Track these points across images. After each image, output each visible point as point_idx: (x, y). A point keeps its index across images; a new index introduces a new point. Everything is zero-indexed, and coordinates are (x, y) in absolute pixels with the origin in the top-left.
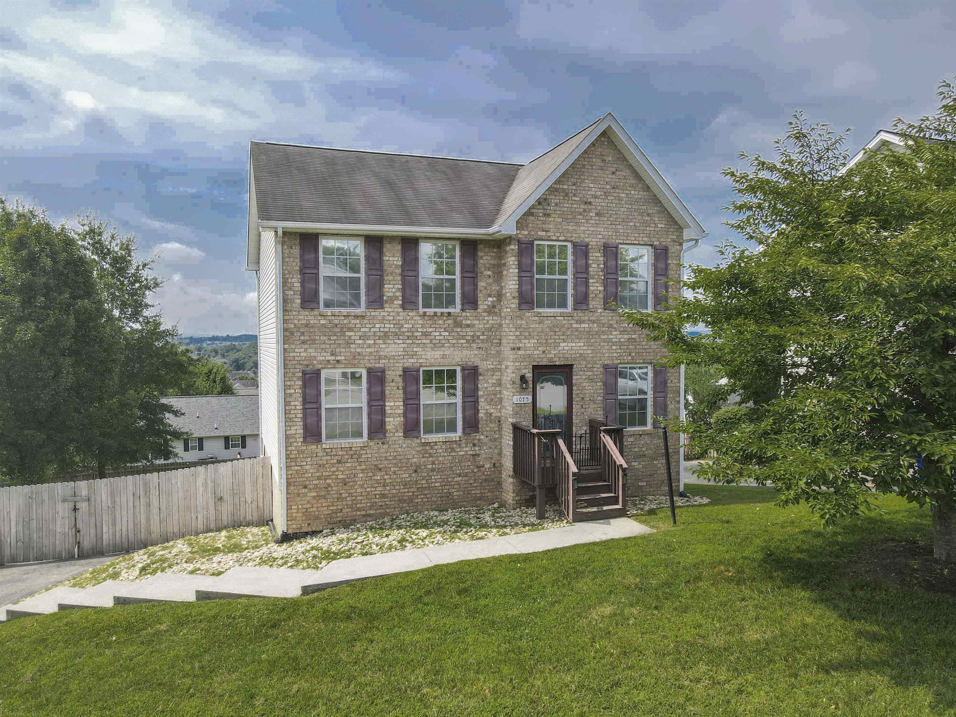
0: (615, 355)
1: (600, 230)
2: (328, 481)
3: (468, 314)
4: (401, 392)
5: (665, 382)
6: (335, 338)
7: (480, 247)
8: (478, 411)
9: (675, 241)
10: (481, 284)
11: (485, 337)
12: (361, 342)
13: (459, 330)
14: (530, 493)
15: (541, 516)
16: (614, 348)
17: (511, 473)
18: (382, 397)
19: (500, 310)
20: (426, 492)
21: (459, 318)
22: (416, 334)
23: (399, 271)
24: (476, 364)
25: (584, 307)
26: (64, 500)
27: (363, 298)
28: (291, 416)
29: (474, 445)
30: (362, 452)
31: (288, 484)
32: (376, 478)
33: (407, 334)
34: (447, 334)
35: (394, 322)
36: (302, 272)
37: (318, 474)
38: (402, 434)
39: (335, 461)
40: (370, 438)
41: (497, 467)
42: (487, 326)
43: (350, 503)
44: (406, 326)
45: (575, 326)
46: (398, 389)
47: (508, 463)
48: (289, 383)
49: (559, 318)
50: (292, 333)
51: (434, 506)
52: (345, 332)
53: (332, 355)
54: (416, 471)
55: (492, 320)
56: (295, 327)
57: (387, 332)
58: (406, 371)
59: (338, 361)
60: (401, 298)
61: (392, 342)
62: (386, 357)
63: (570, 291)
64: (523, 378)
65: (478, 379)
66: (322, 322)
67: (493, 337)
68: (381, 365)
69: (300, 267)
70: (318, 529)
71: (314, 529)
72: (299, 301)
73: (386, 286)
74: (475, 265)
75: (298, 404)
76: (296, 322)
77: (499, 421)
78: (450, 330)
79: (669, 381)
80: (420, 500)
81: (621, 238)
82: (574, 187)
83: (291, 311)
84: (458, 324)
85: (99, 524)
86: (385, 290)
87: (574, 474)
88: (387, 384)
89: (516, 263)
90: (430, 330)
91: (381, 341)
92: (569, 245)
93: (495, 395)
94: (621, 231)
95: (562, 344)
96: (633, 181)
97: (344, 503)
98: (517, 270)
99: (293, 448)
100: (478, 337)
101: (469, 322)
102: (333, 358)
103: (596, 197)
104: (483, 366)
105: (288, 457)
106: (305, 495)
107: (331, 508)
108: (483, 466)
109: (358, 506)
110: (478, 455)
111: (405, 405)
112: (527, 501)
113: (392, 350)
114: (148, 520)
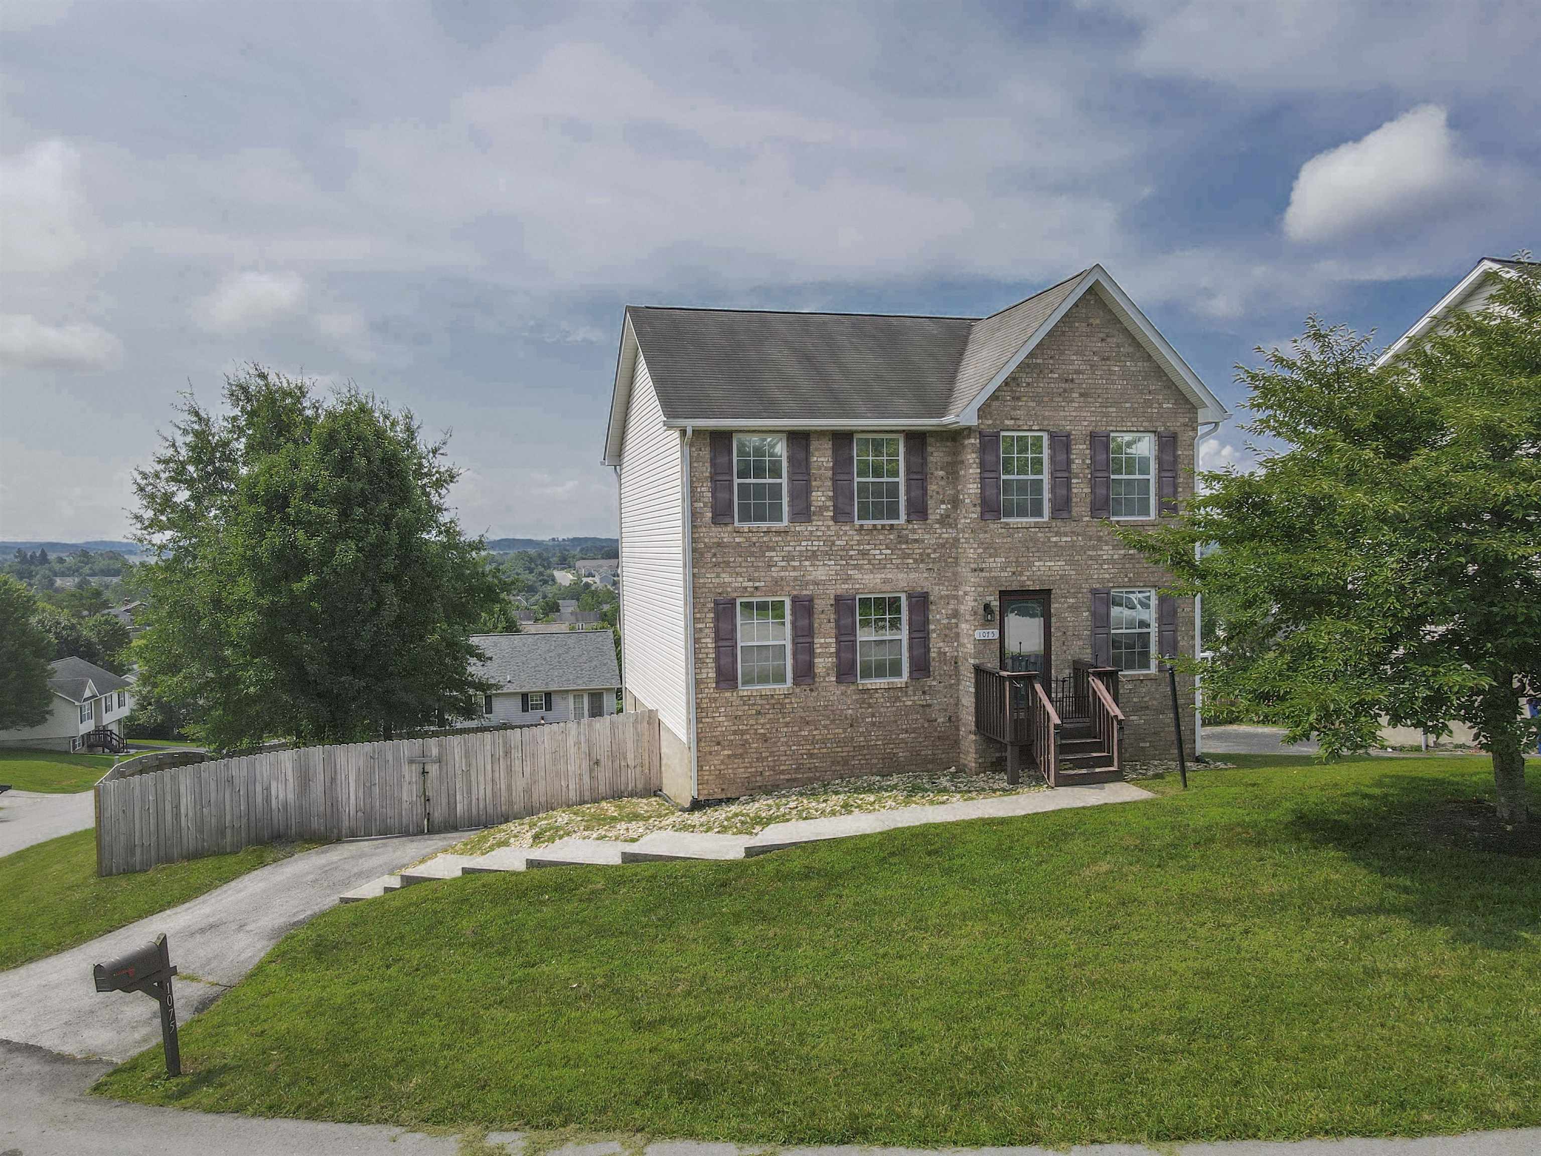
0: (1107, 576)
1: (1085, 414)
2: (745, 737)
3: (916, 527)
4: (833, 625)
5: (1175, 612)
6: (753, 559)
7: (930, 440)
8: (929, 649)
9: (1187, 425)
10: (932, 488)
11: (938, 555)
12: (784, 564)
13: (904, 546)
14: (998, 755)
15: (1014, 780)
16: (1106, 566)
17: (973, 728)
18: (810, 632)
19: (955, 520)
20: (865, 752)
21: (905, 532)
22: (852, 553)
23: (830, 473)
24: (925, 590)
25: (1065, 515)
26: (411, 762)
27: (785, 508)
28: (701, 656)
29: (924, 693)
30: (787, 701)
31: (699, 740)
32: (803, 733)
33: (839, 553)
34: (889, 552)
35: (824, 538)
36: (713, 479)
37: (733, 728)
38: (834, 679)
39: (754, 712)
40: (796, 683)
41: (953, 720)
42: (941, 541)
43: (771, 764)
44: (838, 543)
45: (1054, 539)
46: (829, 622)
47: (968, 717)
48: (698, 616)
49: (1033, 530)
50: (702, 554)
51: (874, 770)
52: (764, 552)
53: (749, 580)
54: (851, 726)
55: (948, 534)
56: (706, 546)
57: (814, 551)
58: (838, 599)
59: (756, 588)
60: (832, 508)
61: (821, 563)
62: (814, 583)
63: (1046, 495)
64: (987, 607)
65: (928, 608)
66: (737, 540)
67: (947, 555)
68: (807, 592)
69: (711, 473)
70: (733, 796)
71: (729, 796)
72: (710, 515)
73: (814, 494)
74: (924, 463)
75: (709, 642)
76: (706, 540)
77: (956, 663)
78: (892, 546)
79: (1179, 610)
80: (857, 762)
81: (1114, 424)
82: (1051, 361)
83: (701, 526)
84: (903, 540)
85: (451, 792)
86: (812, 498)
87: (1056, 727)
88: (816, 616)
89: (977, 461)
90: (868, 547)
91: (807, 563)
92: (1045, 436)
93: (950, 629)
94: (1114, 414)
95: (1037, 564)
96: (1131, 350)
97: (765, 764)
98: (979, 471)
99: (704, 695)
100: (928, 555)
101: (916, 537)
102: (751, 584)
103: (1078, 372)
104: (937, 591)
105: (698, 706)
106: (718, 753)
107: (749, 770)
108: (936, 720)
109: (781, 768)
110: (929, 706)
111: (838, 642)
112: (992, 763)
113: (820, 572)
114: (509, 788)
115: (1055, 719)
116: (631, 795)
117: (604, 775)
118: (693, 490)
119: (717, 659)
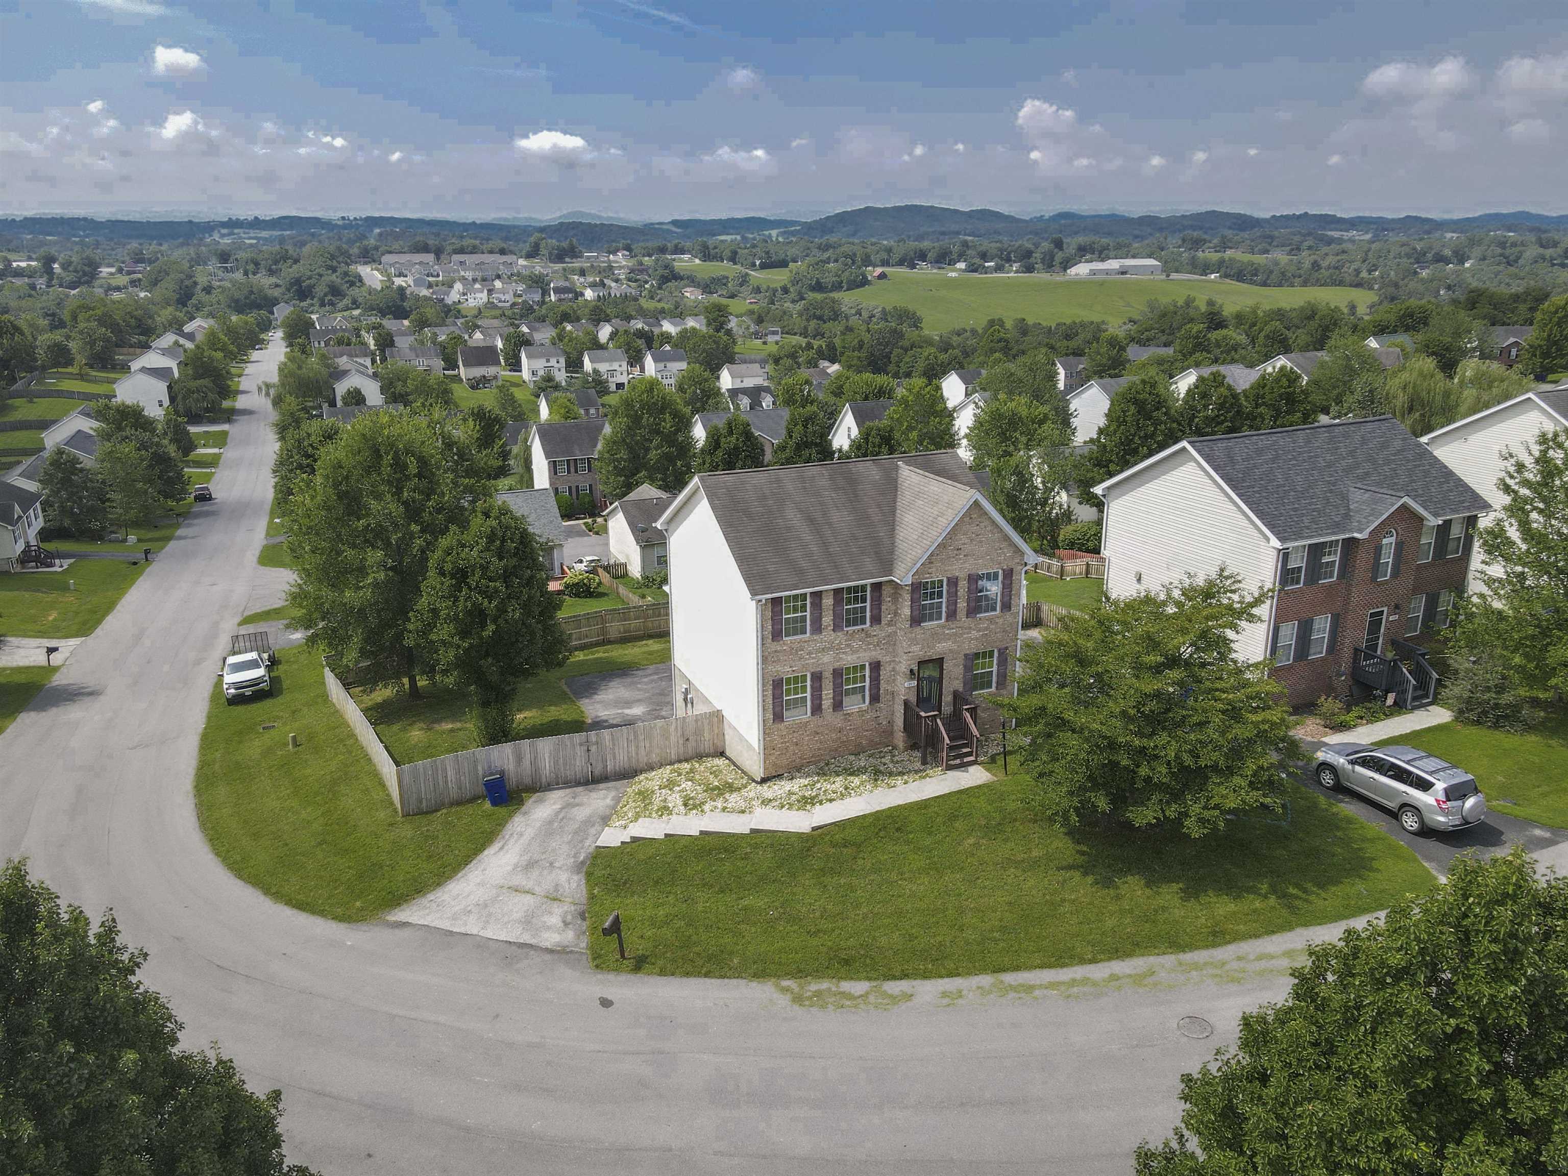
0: (973, 646)
1: (966, 566)
2: (787, 745)
3: (875, 628)
4: (832, 684)
5: (1006, 659)
6: (792, 656)
7: (884, 587)
8: (880, 688)
9: (1018, 563)
10: (883, 609)
11: (886, 641)
12: (808, 656)
13: (869, 639)
15: (924, 763)
16: (973, 642)
17: (902, 730)
18: (820, 689)
19: (896, 624)
20: (846, 744)
21: (869, 631)
22: (842, 646)
23: (832, 607)
24: (879, 659)
25: (953, 618)
26: (581, 745)
27: (808, 628)
28: (766, 708)
29: (877, 710)
30: (807, 724)
32: (816, 739)
33: (836, 647)
34: (861, 642)
35: (828, 641)
36: (772, 619)
37: (781, 741)
38: (832, 710)
39: (791, 731)
40: (812, 715)
41: (891, 723)
42: (887, 634)
43: (800, 756)
44: (835, 642)
45: (946, 631)
46: (830, 682)
47: (899, 721)
48: (765, 689)
49: (936, 628)
50: (767, 658)
51: (850, 753)
52: (798, 652)
53: (791, 667)
54: (840, 732)
55: (890, 630)
56: (769, 653)
57: (823, 648)
58: (835, 670)
59: (794, 670)
60: (833, 624)
61: (827, 654)
62: (823, 664)
63: (944, 609)
64: (911, 671)
65: (880, 669)
66: (785, 647)
67: (890, 642)
68: (819, 669)
69: (771, 616)
70: (781, 774)
71: (779, 774)
72: (770, 637)
73: (823, 619)
74: (880, 595)
75: (770, 700)
76: (769, 650)
77: (894, 697)
78: (862, 639)
80: (842, 749)
81: (981, 568)
83: (766, 644)
84: (868, 635)
85: (604, 759)
86: (823, 622)
87: (948, 744)
88: (823, 680)
89: (909, 597)
90: (851, 642)
91: (820, 655)
92: (945, 579)
93: (890, 677)
94: (981, 563)
95: (937, 645)
96: (992, 528)
97: (796, 756)
98: (910, 601)
99: (767, 727)
100: (881, 642)
101: (875, 633)
102: (791, 669)
103: (964, 544)
104: (885, 659)
105: (764, 733)
106: (774, 754)
107: (789, 760)
108: (881, 724)
109: (805, 757)
110: (879, 716)
111: (834, 691)
113: (826, 658)
114: (637, 754)
115: (947, 741)
116: (707, 756)
117: (692, 744)
118: (762, 626)
119: (773, 709)
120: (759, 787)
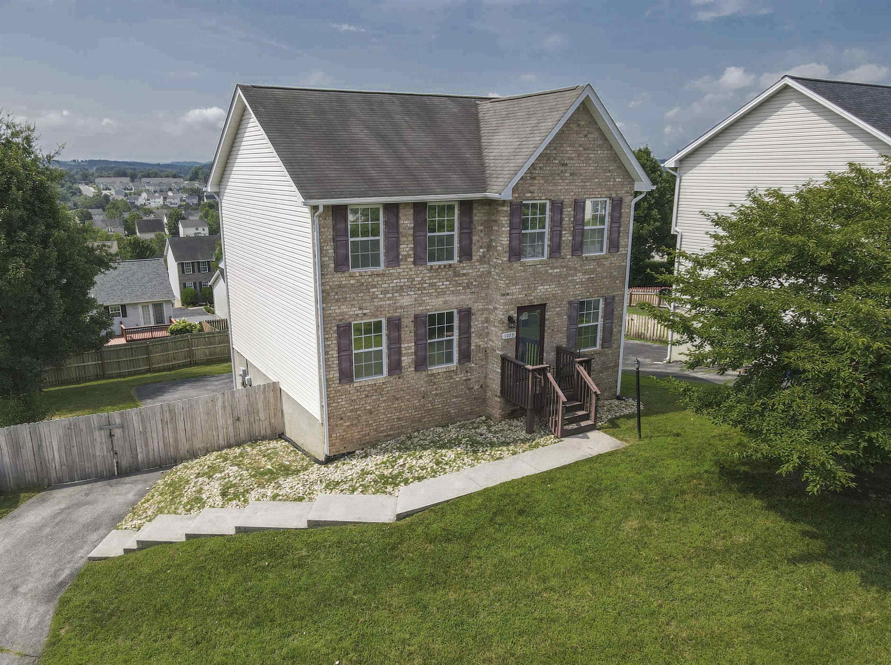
0: (578, 292)
1: (572, 187)
2: (358, 413)
3: (465, 265)
4: (413, 334)
5: (613, 311)
6: (362, 294)
7: (475, 205)
8: (471, 344)
9: (628, 193)
10: (475, 238)
11: (477, 283)
12: (382, 296)
13: (457, 279)
14: (512, 408)
15: (530, 431)
16: (577, 286)
17: (499, 394)
18: (399, 340)
19: (488, 259)
20: (432, 412)
21: (458, 269)
22: (425, 285)
23: (411, 232)
24: (469, 306)
25: (558, 255)
26: (101, 428)
27: (382, 258)
28: (329, 363)
29: (467, 372)
30: (384, 386)
31: (329, 418)
32: (394, 406)
33: (417, 286)
34: (448, 283)
35: (408, 277)
36: (334, 240)
37: (351, 408)
38: (414, 369)
39: (364, 396)
40: (390, 373)
41: (484, 387)
42: (479, 273)
43: (375, 427)
44: (416, 279)
45: (550, 271)
46: (411, 332)
47: (495, 384)
48: (327, 336)
49: (538, 266)
50: (328, 294)
51: (436, 423)
52: (369, 289)
53: (360, 309)
54: (424, 397)
55: (484, 269)
56: (331, 288)
57: (402, 286)
58: (416, 317)
59: (365, 314)
60: (413, 256)
61: (406, 294)
62: (401, 307)
63: (547, 242)
64: (510, 319)
65: (471, 318)
66: (352, 282)
67: (482, 283)
68: (397, 314)
69: (333, 235)
70: (351, 451)
71: (349, 451)
72: (332, 265)
73: (401, 246)
74: (471, 221)
75: (334, 353)
76: (331, 284)
77: (486, 351)
78: (450, 279)
79: (615, 310)
80: (427, 419)
81: (588, 193)
82: (555, 152)
83: (327, 274)
84: (457, 274)
85: (133, 447)
86: (400, 250)
87: (564, 403)
88: (402, 330)
89: (508, 222)
90: (435, 281)
91: (397, 294)
92: (548, 202)
93: (483, 330)
94: (588, 187)
95: (539, 288)
96: (600, 142)
97: (371, 428)
98: (509, 229)
99: (332, 389)
100: (472, 283)
101: (465, 271)
102: (360, 312)
103: (571, 159)
104: (476, 307)
105: (328, 397)
106: (341, 425)
107: (361, 433)
108: (473, 388)
109: (381, 429)
110: (469, 380)
111: (416, 345)
112: (509, 414)
113: (406, 300)
114: (176, 440)
115: (563, 398)
116: (264, 438)
117: (243, 428)
118: (321, 250)
119: (339, 364)
120: (323, 468)
